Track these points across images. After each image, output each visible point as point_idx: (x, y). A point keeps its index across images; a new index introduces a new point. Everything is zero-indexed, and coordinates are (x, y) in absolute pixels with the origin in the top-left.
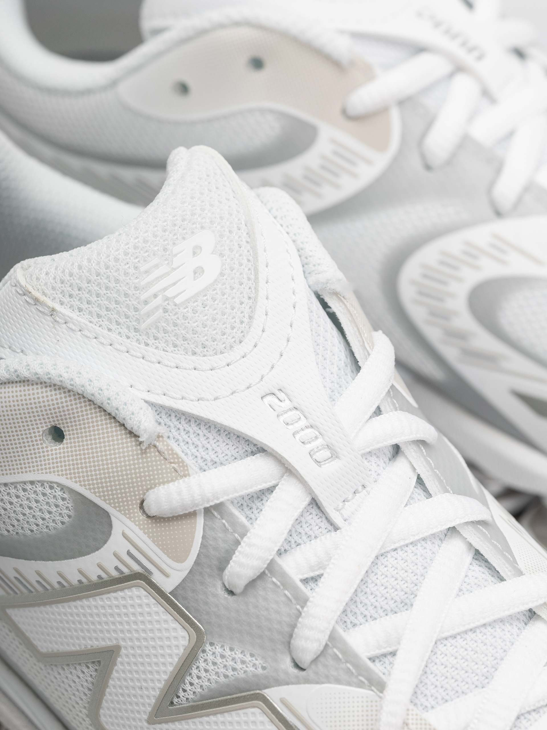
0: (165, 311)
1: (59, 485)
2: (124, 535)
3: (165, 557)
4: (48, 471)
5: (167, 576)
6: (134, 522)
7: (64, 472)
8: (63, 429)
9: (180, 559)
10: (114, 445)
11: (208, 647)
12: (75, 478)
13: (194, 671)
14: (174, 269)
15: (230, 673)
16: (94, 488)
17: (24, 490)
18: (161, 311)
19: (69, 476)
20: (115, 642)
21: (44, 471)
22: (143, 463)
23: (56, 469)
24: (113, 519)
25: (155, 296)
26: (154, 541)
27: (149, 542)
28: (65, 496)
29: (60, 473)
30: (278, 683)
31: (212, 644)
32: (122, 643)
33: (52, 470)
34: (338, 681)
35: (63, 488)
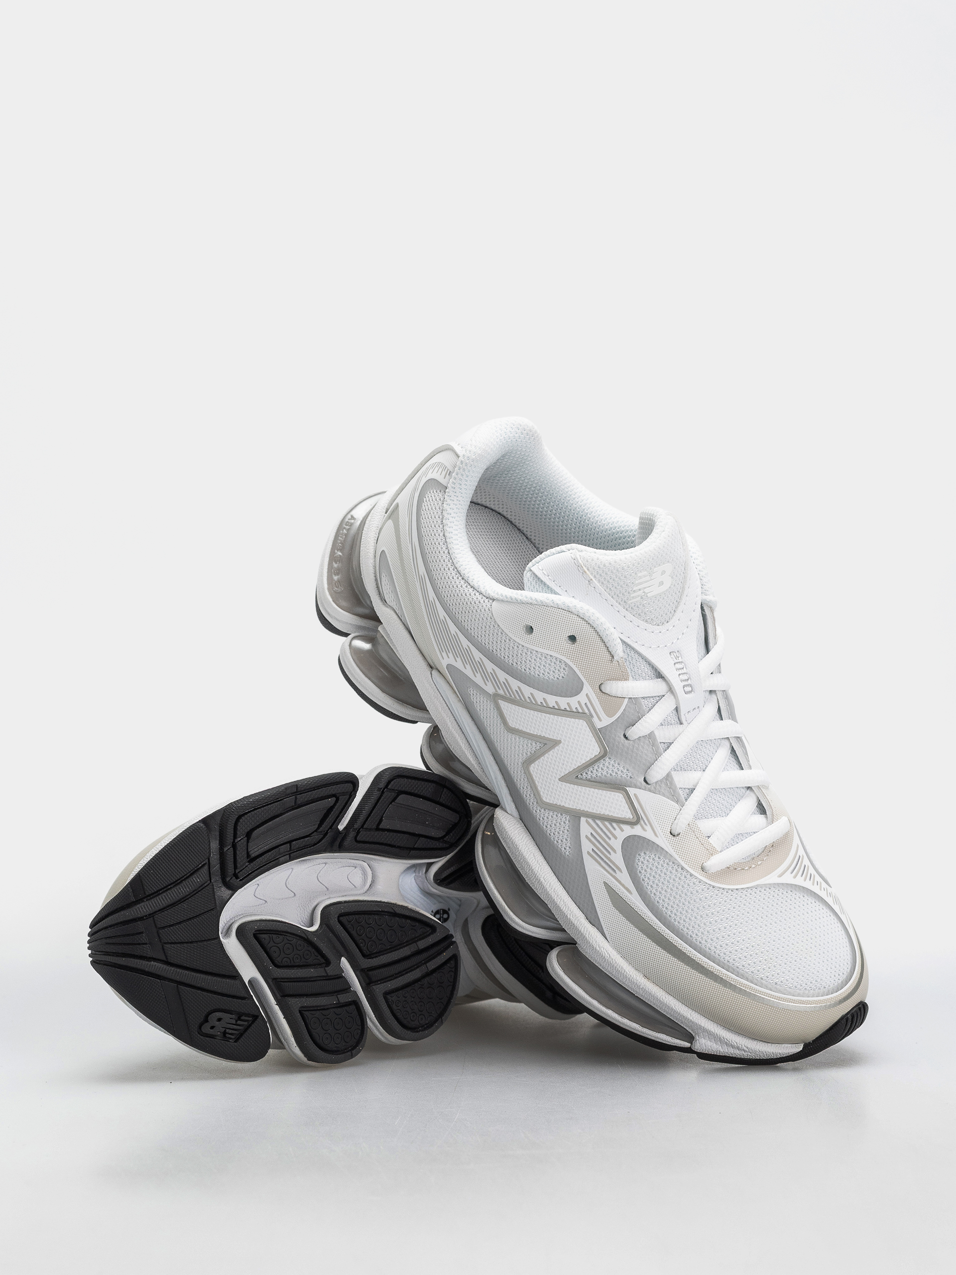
0: (642, 598)
1: (565, 662)
2: (587, 695)
3: (603, 712)
4: (562, 654)
5: (600, 720)
6: (594, 691)
7: (570, 658)
8: (577, 638)
9: (610, 716)
10: (599, 655)
11: (607, 759)
12: (575, 662)
13: (596, 767)
14: (651, 580)
15: (614, 774)
16: (582, 670)
17: (545, 658)
18: (640, 598)
19: (572, 660)
20: (559, 739)
21: (560, 653)
22: (610, 665)
23: (566, 655)
24: (584, 686)
25: (640, 590)
26: (600, 703)
27: (598, 703)
28: (566, 668)
29: (568, 657)
30: (636, 787)
31: (610, 758)
32: (562, 741)
33: (564, 654)
34: (664, 795)
35: (566, 664)
